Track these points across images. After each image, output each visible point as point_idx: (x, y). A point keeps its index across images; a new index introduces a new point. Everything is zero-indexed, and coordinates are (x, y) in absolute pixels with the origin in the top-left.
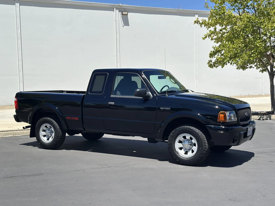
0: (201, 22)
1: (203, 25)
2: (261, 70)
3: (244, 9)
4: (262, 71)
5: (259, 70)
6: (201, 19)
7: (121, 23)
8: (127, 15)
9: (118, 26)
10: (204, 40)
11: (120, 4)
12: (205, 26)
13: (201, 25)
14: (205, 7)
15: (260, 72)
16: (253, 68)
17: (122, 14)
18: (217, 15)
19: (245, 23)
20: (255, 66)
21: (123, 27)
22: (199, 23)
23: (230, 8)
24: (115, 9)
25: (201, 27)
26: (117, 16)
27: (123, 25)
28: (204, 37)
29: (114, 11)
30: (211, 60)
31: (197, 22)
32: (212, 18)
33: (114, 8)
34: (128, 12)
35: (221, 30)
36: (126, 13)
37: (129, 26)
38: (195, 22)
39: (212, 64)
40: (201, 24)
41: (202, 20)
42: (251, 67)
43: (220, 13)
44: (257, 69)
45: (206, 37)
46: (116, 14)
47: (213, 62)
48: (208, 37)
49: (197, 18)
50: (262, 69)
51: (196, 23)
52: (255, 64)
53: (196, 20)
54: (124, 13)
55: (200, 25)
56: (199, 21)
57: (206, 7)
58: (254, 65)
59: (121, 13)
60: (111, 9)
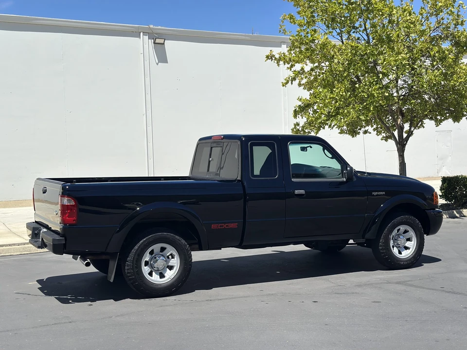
0: (277, 56)
1: (281, 63)
2: (383, 137)
3: (349, 33)
4: (386, 139)
5: (380, 137)
6: (277, 51)
7: (154, 58)
8: (164, 44)
9: (147, 63)
10: (284, 87)
11: (152, 26)
12: (285, 64)
13: (277, 63)
14: (280, 31)
15: (382, 140)
16: (370, 133)
17: (154, 43)
18: (301, 43)
19: (349, 57)
20: (374, 130)
21: (157, 64)
22: (274, 58)
23: (325, 31)
24: (142, 34)
25: (278, 65)
26: (146, 46)
27: (157, 62)
28: (284, 81)
29: (140, 38)
30: (297, 123)
31: (270, 57)
32: (294, 50)
33: (140, 33)
34: (165, 39)
35: (312, 70)
36: (161, 41)
37: (167, 63)
38: (267, 57)
39: (300, 129)
40: (278, 61)
41: (279, 54)
42: (366, 132)
43: (307, 41)
44: (378, 135)
45: (288, 82)
46: (144, 44)
47: (301, 125)
48: (290, 82)
49: (271, 51)
50: (385, 136)
51: (269, 59)
52: (375, 126)
53: (268, 53)
54: (158, 41)
55: (276, 61)
56: (274, 56)
57: (282, 32)
58: (373, 128)
59: (152, 40)
60: (136, 34)
